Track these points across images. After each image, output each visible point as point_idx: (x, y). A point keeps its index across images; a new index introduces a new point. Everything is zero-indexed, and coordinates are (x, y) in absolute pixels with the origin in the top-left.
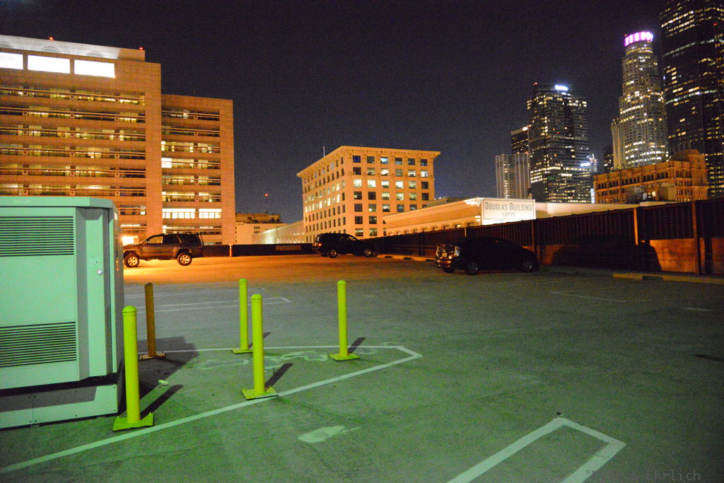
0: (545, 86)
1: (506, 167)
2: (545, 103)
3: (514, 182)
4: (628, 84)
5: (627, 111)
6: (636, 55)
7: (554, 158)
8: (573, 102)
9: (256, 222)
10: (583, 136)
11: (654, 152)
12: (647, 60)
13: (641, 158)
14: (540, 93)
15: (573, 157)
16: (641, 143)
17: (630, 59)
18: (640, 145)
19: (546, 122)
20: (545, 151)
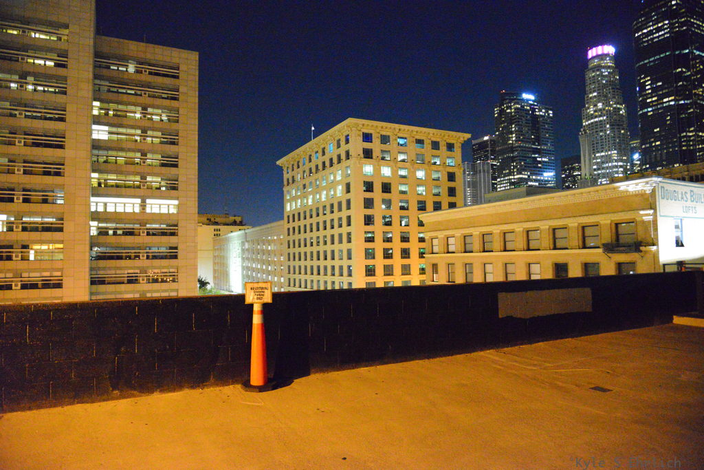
0: (513, 95)
1: (468, 175)
2: (513, 110)
3: (477, 190)
4: (591, 95)
5: (589, 122)
6: (599, 67)
7: (521, 166)
8: (540, 111)
9: (216, 223)
10: (549, 145)
11: (616, 164)
12: (609, 73)
13: (603, 168)
14: (507, 101)
15: (540, 165)
16: (603, 154)
17: (593, 72)
18: (602, 156)
19: (513, 129)
20: (513, 159)
